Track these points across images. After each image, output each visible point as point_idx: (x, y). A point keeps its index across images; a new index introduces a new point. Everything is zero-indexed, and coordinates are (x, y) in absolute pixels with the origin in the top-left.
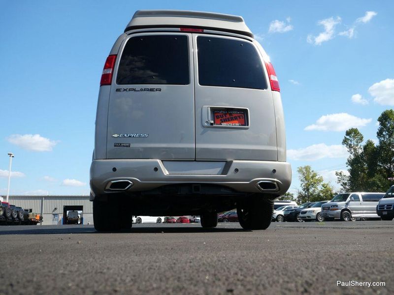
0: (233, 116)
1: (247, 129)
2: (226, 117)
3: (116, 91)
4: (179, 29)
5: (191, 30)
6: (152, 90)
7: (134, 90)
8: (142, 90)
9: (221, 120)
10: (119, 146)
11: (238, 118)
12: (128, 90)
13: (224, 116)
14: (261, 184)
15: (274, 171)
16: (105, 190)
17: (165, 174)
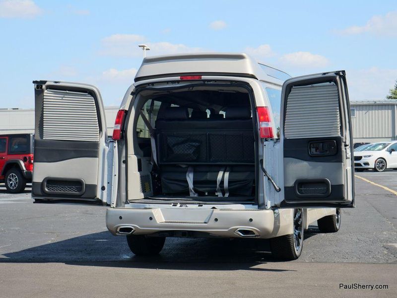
4: (178, 78)
5: (190, 77)
14: (240, 231)
15: (251, 220)
16: (117, 232)
17: (158, 222)
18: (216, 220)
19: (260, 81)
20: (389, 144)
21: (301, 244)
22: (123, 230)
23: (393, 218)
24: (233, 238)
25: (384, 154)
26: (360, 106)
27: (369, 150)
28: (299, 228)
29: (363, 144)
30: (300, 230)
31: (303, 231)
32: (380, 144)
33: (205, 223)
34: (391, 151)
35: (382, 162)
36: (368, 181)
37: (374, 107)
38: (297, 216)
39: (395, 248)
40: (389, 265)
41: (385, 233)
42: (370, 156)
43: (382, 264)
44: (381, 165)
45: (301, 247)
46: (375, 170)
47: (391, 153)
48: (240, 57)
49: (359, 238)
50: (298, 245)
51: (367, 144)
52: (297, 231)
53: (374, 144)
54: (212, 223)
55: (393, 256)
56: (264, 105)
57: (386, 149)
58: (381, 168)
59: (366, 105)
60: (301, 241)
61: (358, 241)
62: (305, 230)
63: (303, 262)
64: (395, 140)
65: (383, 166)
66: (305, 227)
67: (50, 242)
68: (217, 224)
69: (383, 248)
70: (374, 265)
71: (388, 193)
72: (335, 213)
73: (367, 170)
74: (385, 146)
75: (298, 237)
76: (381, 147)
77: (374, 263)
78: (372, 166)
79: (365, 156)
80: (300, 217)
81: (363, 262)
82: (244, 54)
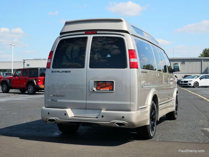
0: (107, 85)
1: (113, 92)
2: (103, 85)
3: (52, 72)
4: (84, 33)
5: (90, 32)
6: (66, 72)
7: (59, 72)
8: (62, 72)
9: (100, 87)
10: (53, 101)
11: (109, 86)
12: (56, 72)
13: (102, 85)
14: (117, 123)
15: (123, 117)
16: (47, 121)
17: (69, 117)
18: (103, 116)
19: (131, 35)
20: (200, 76)
21: (154, 129)
22: (50, 120)
23: (205, 112)
24: (113, 127)
25: (198, 80)
26: (187, 60)
27: (191, 78)
28: (153, 120)
29: (188, 76)
30: (154, 121)
31: (156, 122)
32: (196, 76)
33: (97, 118)
34: (201, 79)
35: (197, 84)
36: (191, 92)
37: (193, 60)
38: (152, 113)
39: (208, 132)
40: (206, 144)
41: (201, 121)
42: (191, 81)
43: (202, 143)
44: (196, 85)
45: (154, 131)
46: (193, 87)
47: (201, 80)
48: (120, 21)
49: (187, 124)
50: (153, 130)
51: (190, 76)
52: (152, 122)
53: (194, 76)
54: (100, 118)
55: (207, 137)
56: (133, 49)
57: (199, 78)
58: (196, 86)
59: (190, 60)
60: (154, 128)
61: (187, 126)
62: (157, 121)
63: (155, 141)
64: (202, 74)
65: (197, 85)
66: (157, 119)
67: (25, 122)
68: (103, 119)
69: (201, 132)
70: (197, 144)
71: (200, 98)
72: (175, 110)
73: (190, 87)
74: (198, 76)
75: (153, 125)
76: (196, 77)
77: (197, 143)
78: (192, 85)
79: (189, 81)
80: (154, 114)
81: (190, 142)
82: (122, 19)
